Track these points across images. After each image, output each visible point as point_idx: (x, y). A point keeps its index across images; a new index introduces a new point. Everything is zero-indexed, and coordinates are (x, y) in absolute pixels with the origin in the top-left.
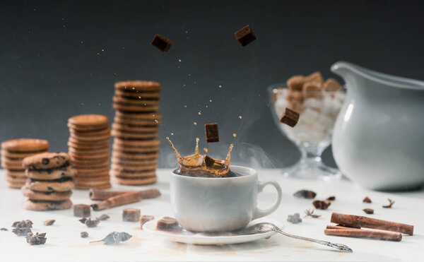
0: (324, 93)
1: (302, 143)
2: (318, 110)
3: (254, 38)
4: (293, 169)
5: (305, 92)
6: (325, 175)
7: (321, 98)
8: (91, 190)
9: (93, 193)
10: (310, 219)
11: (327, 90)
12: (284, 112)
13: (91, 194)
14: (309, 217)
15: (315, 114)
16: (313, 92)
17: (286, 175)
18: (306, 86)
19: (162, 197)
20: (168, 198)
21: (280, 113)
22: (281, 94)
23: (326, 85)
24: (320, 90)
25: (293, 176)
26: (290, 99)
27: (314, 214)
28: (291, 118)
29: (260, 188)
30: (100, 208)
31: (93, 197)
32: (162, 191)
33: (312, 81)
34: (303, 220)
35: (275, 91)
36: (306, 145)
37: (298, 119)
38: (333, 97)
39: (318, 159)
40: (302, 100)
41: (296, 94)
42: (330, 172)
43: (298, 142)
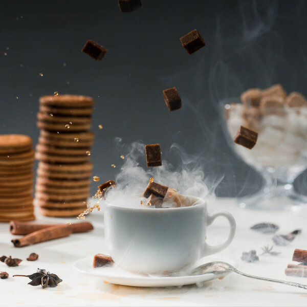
0: (287, 109)
1: (265, 168)
2: (281, 129)
3: (203, 45)
4: (253, 199)
5: (263, 108)
6: (295, 205)
7: (283, 114)
8: (12, 223)
9: (14, 226)
10: (268, 257)
11: (291, 106)
12: (239, 131)
13: (12, 228)
14: (267, 254)
15: (279, 134)
16: (274, 108)
17: (243, 205)
18: (264, 101)
19: (94, 231)
20: (102, 233)
21: (234, 133)
22: (234, 110)
23: (289, 100)
24: (281, 106)
25: (252, 206)
26: (245, 116)
27: (272, 251)
28: (248, 138)
29: (210, 220)
30: (22, 244)
31: (14, 231)
32: (95, 224)
33: (271, 95)
34: (261, 258)
35: (228, 107)
36: (271, 170)
37: (256, 139)
38: (298, 113)
39: (289, 187)
40: (260, 117)
41: (252, 111)
42: (301, 201)
43: (258, 167)
